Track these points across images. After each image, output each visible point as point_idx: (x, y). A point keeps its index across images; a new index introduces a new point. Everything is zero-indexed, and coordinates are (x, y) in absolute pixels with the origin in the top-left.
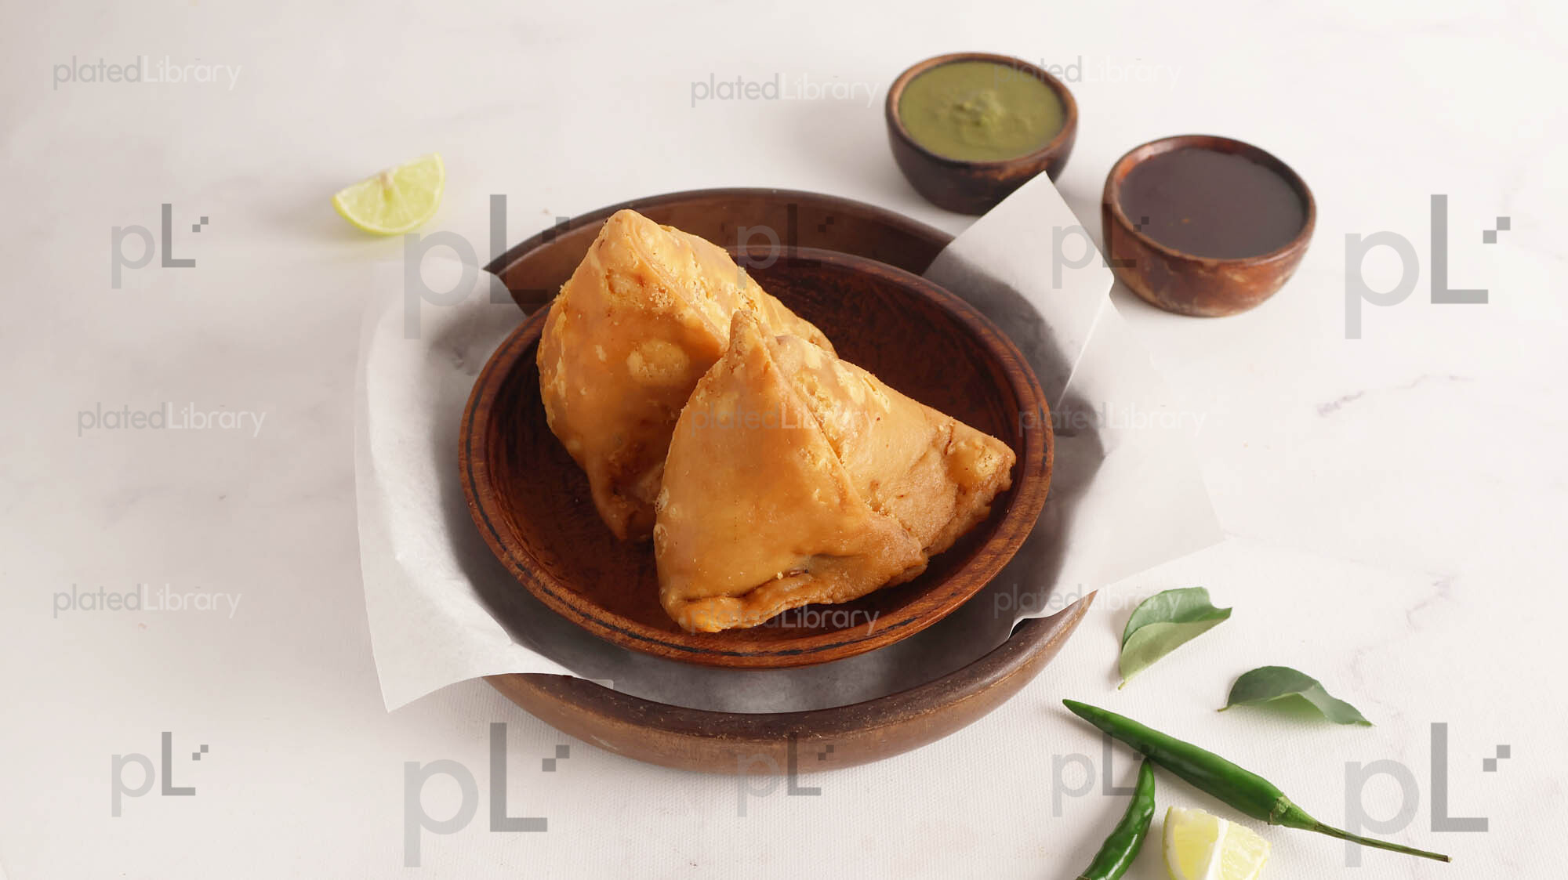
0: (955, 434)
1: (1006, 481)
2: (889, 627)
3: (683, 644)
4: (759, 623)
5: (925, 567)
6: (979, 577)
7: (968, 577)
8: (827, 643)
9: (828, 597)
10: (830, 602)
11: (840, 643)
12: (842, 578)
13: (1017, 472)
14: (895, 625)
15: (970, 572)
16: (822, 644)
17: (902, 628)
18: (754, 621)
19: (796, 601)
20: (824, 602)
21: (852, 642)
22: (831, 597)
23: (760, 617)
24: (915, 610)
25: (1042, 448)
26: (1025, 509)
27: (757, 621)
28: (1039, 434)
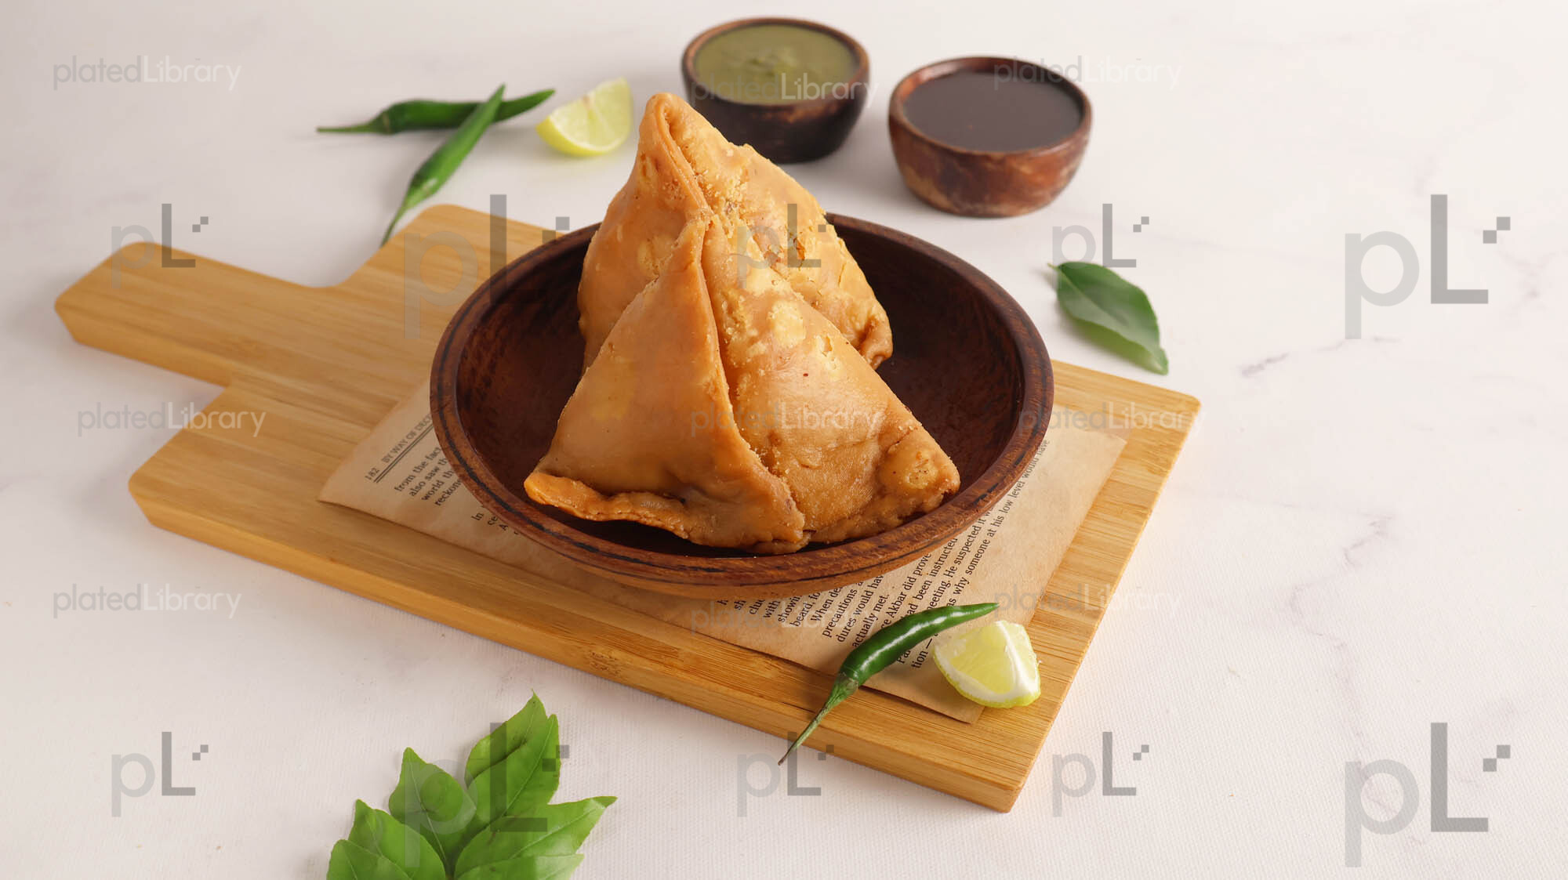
0: (910, 436)
1: (932, 500)
4: (591, 517)
8: (627, 554)
9: (685, 530)
10: (685, 536)
13: (950, 498)
16: (620, 554)
20: (677, 533)
21: (648, 564)
22: (688, 533)
24: (729, 563)
25: (989, 487)
26: (920, 529)
27: (593, 515)
28: (999, 475)
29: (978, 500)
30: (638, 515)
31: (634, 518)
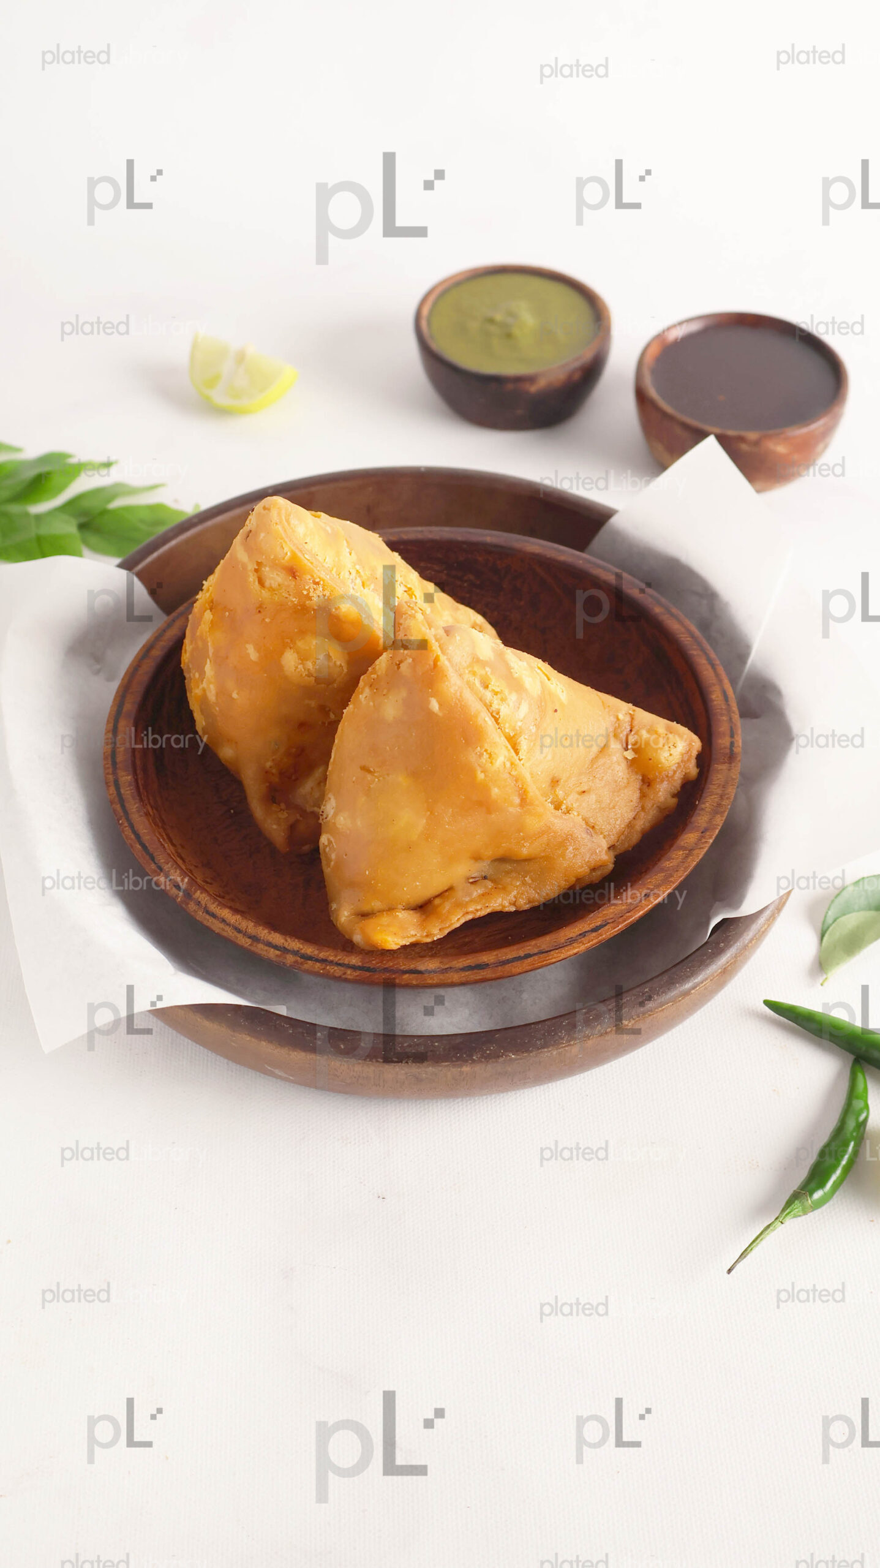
0: (635, 723)
1: (693, 771)
2: (580, 934)
3: (360, 964)
4: (439, 937)
5: (611, 866)
6: (671, 876)
7: (661, 876)
9: (510, 904)
10: (513, 909)
11: (529, 954)
12: (524, 883)
13: (704, 760)
14: (586, 932)
15: (662, 870)
16: (509, 957)
17: (594, 934)
18: (434, 935)
19: (477, 910)
20: (507, 909)
21: (541, 952)
22: (514, 904)
23: (440, 930)
24: (605, 915)
25: (728, 732)
26: (716, 800)
27: (437, 935)
28: (725, 718)
29: (731, 750)
30: (472, 912)
31: (469, 917)
